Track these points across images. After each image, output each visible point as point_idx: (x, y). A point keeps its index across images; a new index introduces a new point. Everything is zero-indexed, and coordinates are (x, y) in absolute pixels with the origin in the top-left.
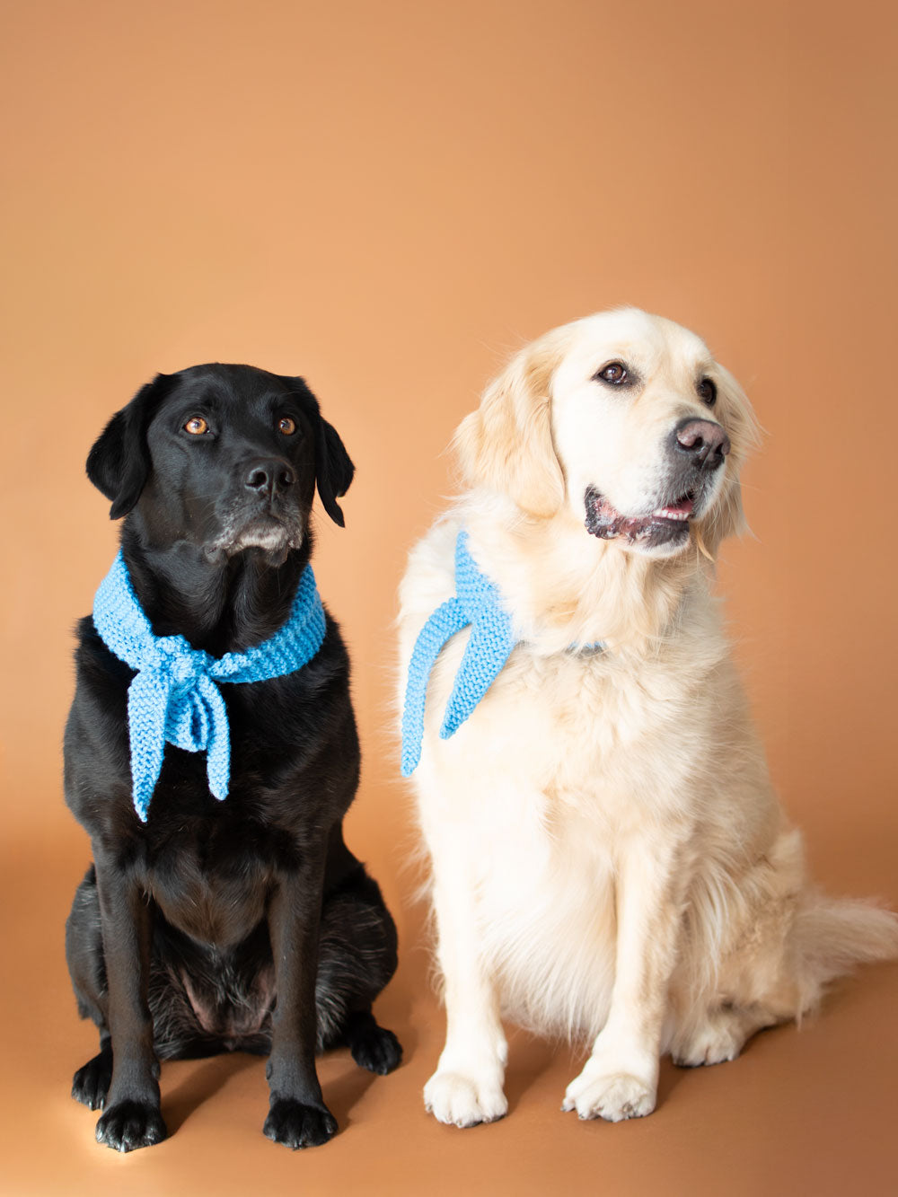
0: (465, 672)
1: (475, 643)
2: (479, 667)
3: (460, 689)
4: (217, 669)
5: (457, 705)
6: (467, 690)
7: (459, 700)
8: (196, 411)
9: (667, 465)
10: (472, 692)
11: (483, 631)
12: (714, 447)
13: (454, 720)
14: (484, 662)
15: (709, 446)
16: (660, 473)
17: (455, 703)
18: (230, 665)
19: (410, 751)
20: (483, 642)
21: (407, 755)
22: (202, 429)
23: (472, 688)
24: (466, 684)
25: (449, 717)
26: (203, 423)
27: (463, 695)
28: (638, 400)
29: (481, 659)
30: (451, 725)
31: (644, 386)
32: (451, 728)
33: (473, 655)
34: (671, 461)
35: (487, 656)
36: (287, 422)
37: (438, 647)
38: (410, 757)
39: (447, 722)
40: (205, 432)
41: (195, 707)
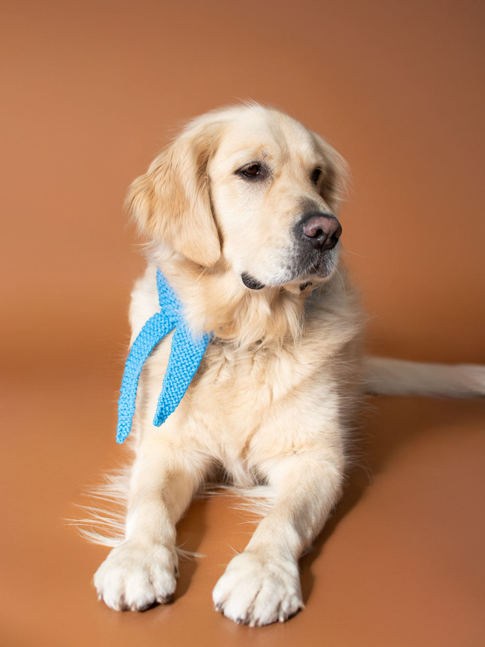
0: (170, 376)
1: (175, 353)
2: (181, 370)
3: (167, 388)
5: (166, 401)
6: (172, 388)
7: (167, 396)
9: (297, 247)
10: (177, 390)
11: (180, 343)
12: (330, 236)
13: (163, 412)
14: (184, 366)
15: (327, 235)
16: (292, 254)
17: (164, 399)
19: (124, 424)
20: (181, 351)
21: (121, 427)
23: (176, 387)
24: (172, 384)
25: (160, 409)
27: (170, 393)
28: (269, 191)
29: (182, 364)
30: (162, 416)
31: (272, 179)
32: (161, 418)
33: (175, 362)
34: (299, 245)
35: (186, 361)
37: (147, 353)
38: (123, 429)
39: (159, 413)
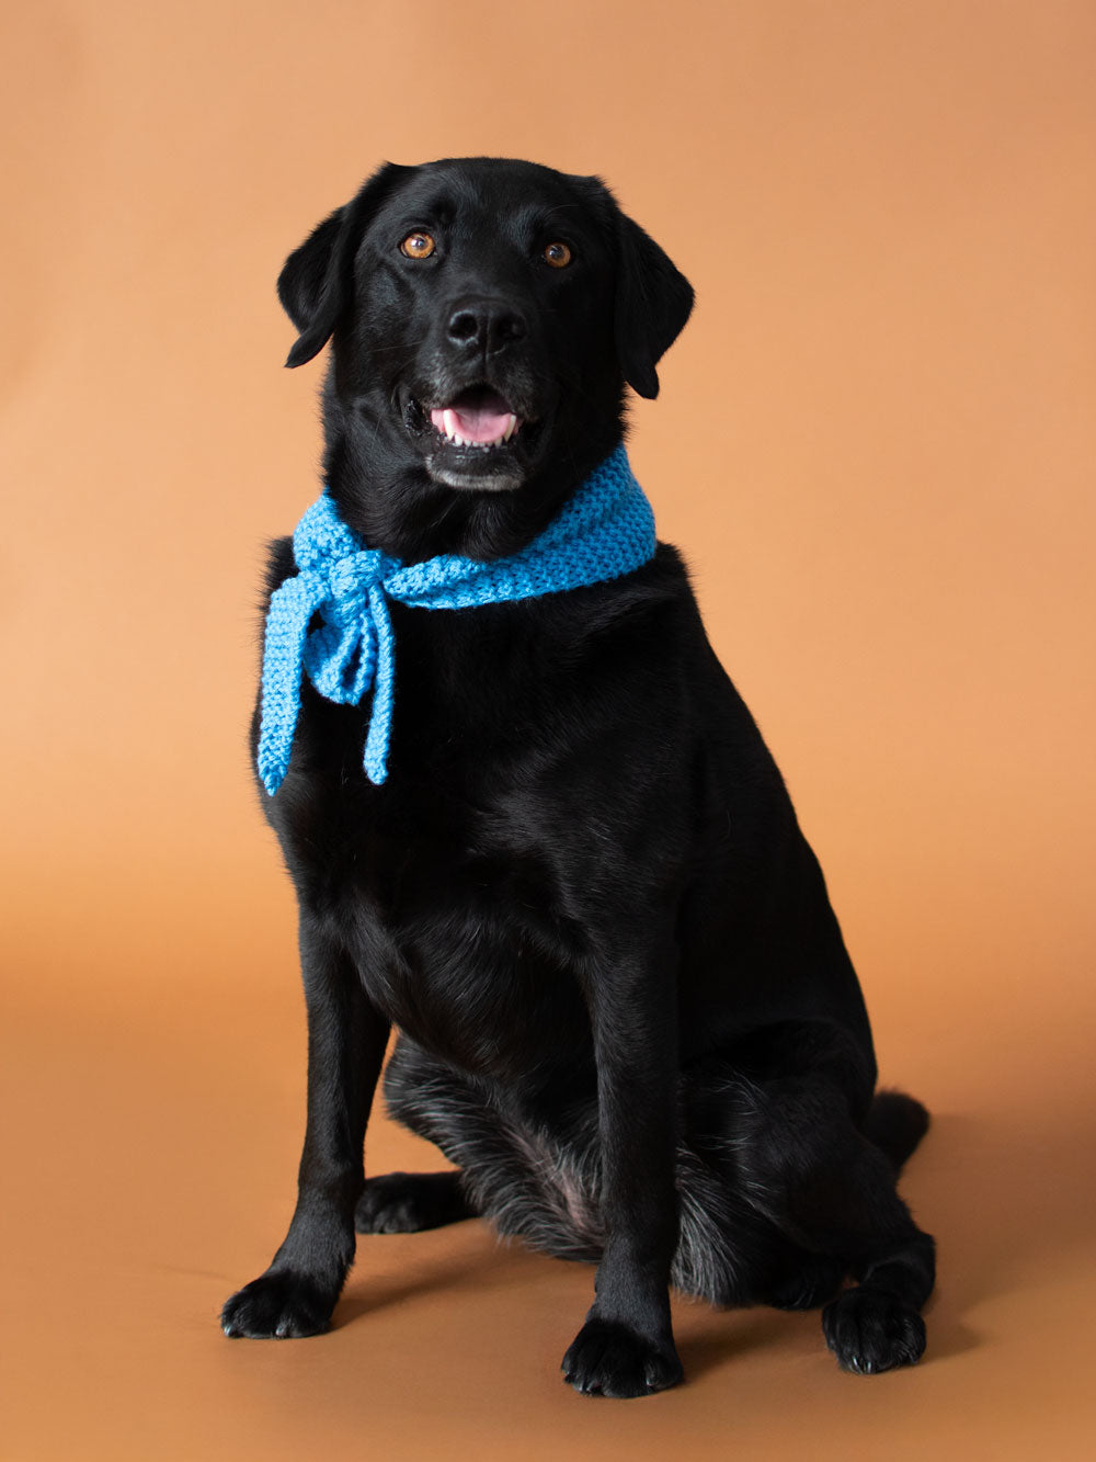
4: (398, 585)
8: (421, 225)
18: (416, 580)
22: (427, 251)
26: (430, 241)
36: (560, 249)
40: (431, 255)
41: (360, 638)
